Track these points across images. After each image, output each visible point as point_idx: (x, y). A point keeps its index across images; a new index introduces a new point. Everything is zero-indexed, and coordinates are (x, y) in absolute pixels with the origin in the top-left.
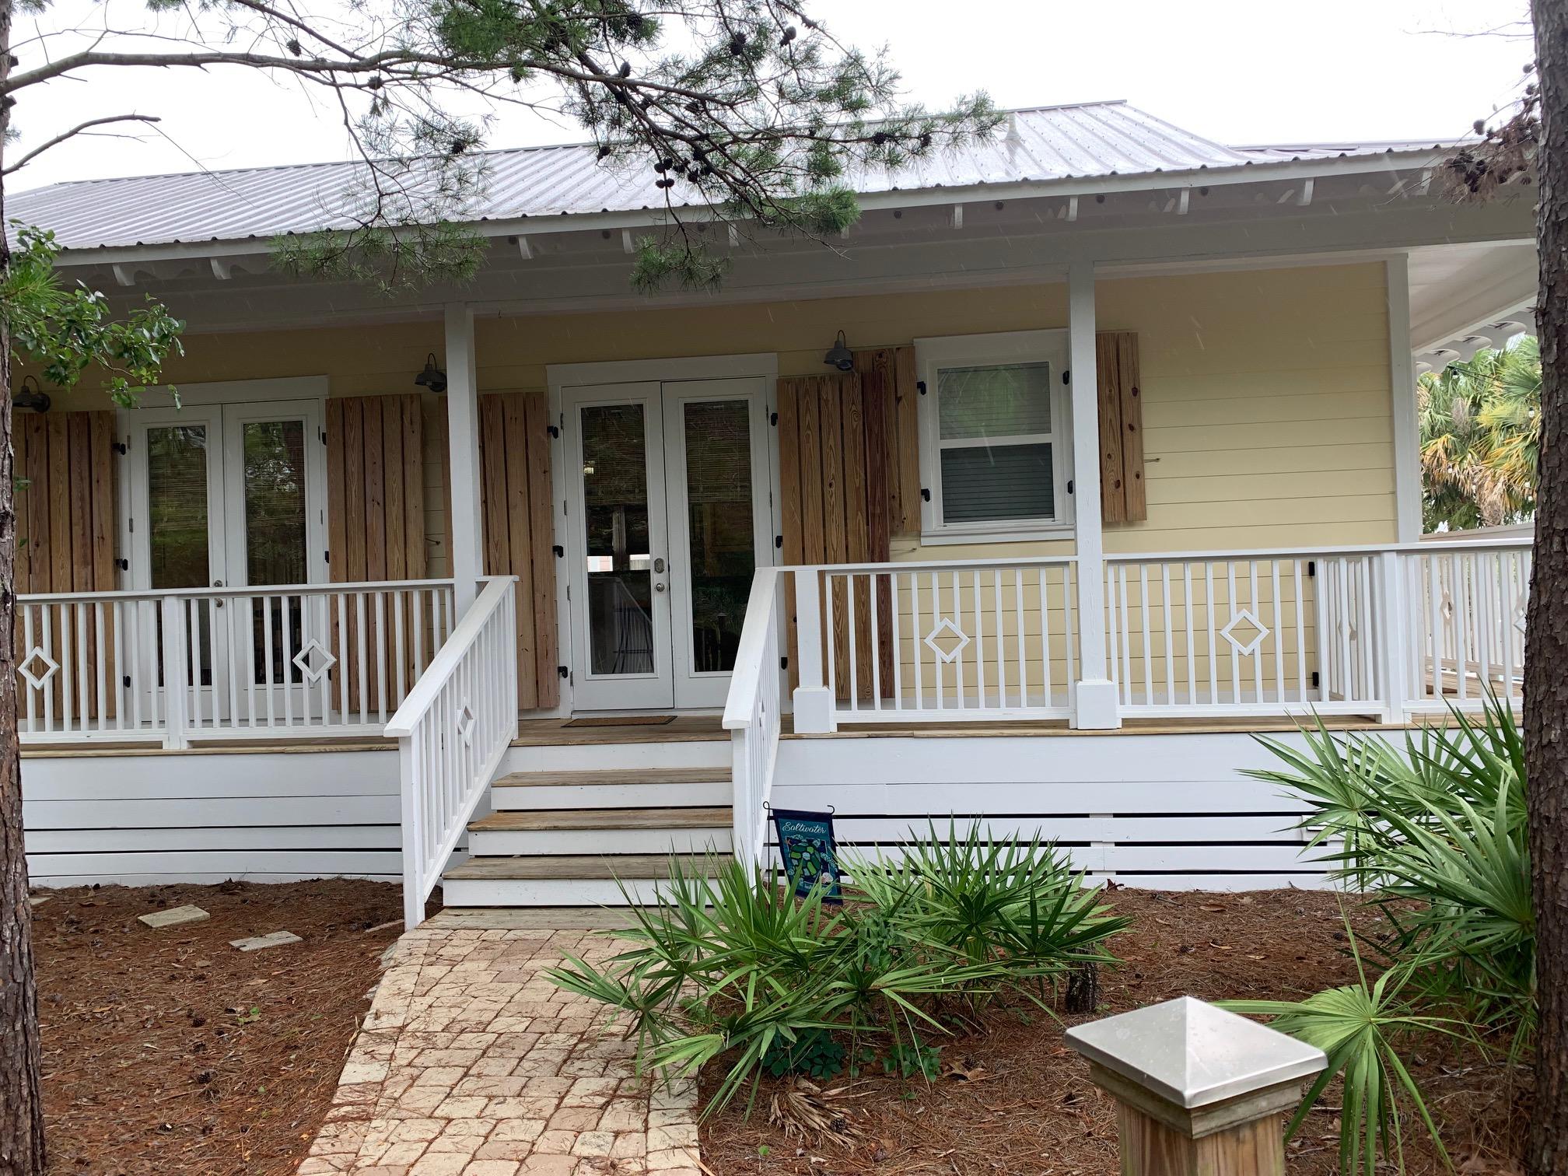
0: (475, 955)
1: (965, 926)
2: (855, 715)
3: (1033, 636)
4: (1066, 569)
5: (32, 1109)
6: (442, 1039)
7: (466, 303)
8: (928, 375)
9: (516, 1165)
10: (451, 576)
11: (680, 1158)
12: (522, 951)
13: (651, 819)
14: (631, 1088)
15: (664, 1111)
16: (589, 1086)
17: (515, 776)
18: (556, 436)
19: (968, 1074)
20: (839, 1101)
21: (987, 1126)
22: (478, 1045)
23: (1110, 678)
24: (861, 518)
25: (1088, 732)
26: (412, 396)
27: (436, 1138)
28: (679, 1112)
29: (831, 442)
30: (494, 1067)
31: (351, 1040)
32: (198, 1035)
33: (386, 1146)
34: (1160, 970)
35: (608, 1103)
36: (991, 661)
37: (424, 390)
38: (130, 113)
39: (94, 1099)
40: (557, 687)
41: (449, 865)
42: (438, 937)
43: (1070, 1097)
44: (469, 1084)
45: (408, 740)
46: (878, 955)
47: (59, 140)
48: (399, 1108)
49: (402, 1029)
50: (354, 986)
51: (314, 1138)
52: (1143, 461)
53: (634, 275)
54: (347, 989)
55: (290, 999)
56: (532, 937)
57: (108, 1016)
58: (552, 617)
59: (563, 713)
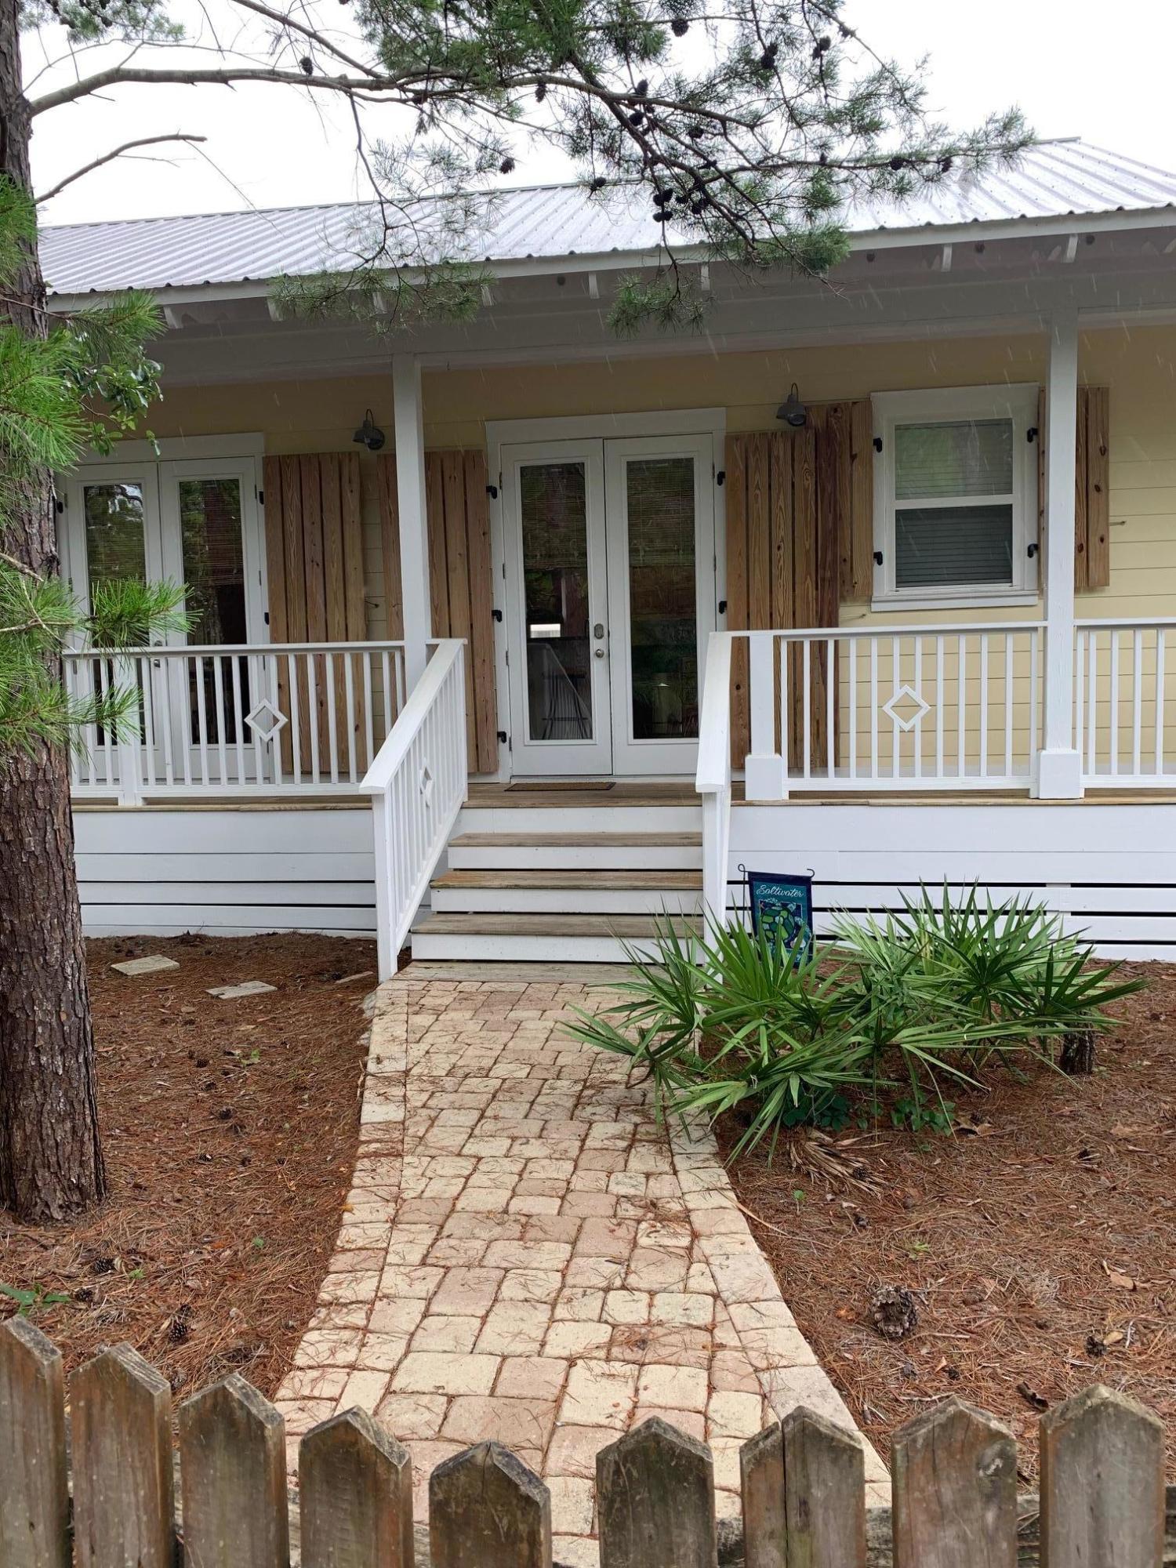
0: (456, 1005)
1: (972, 987)
2: (807, 782)
3: (997, 705)
4: (1034, 635)
5: (95, 1136)
6: (449, 1083)
7: (415, 354)
8: (885, 432)
9: (558, 1201)
10: (402, 638)
11: (717, 1199)
12: (502, 1002)
13: (610, 880)
14: (648, 1133)
15: (689, 1156)
16: (605, 1130)
17: (469, 837)
18: (495, 496)
19: (977, 1129)
20: (854, 1151)
21: (1008, 1178)
22: (486, 1089)
23: (1074, 747)
24: (810, 583)
25: (1050, 802)
26: (350, 454)
27: (471, 1174)
28: (702, 1157)
29: (781, 503)
30: (505, 1109)
31: (359, 1082)
32: (205, 1076)
33: (424, 1181)
34: (1139, 1035)
35: (630, 1147)
36: (951, 730)
37: (363, 449)
38: (173, 133)
39: (127, 1130)
40: (496, 749)
41: (417, 920)
42: (415, 988)
43: (1084, 1153)
44: (488, 1126)
45: (380, 797)
46: (892, 1013)
47: (98, 163)
48: (426, 1146)
49: (407, 1072)
50: (344, 1032)
51: (353, 1171)
52: (1107, 525)
53: (611, 317)
54: (339, 1036)
55: (284, 1043)
56: (507, 989)
57: (114, 1055)
58: (492, 681)
59: (502, 777)
